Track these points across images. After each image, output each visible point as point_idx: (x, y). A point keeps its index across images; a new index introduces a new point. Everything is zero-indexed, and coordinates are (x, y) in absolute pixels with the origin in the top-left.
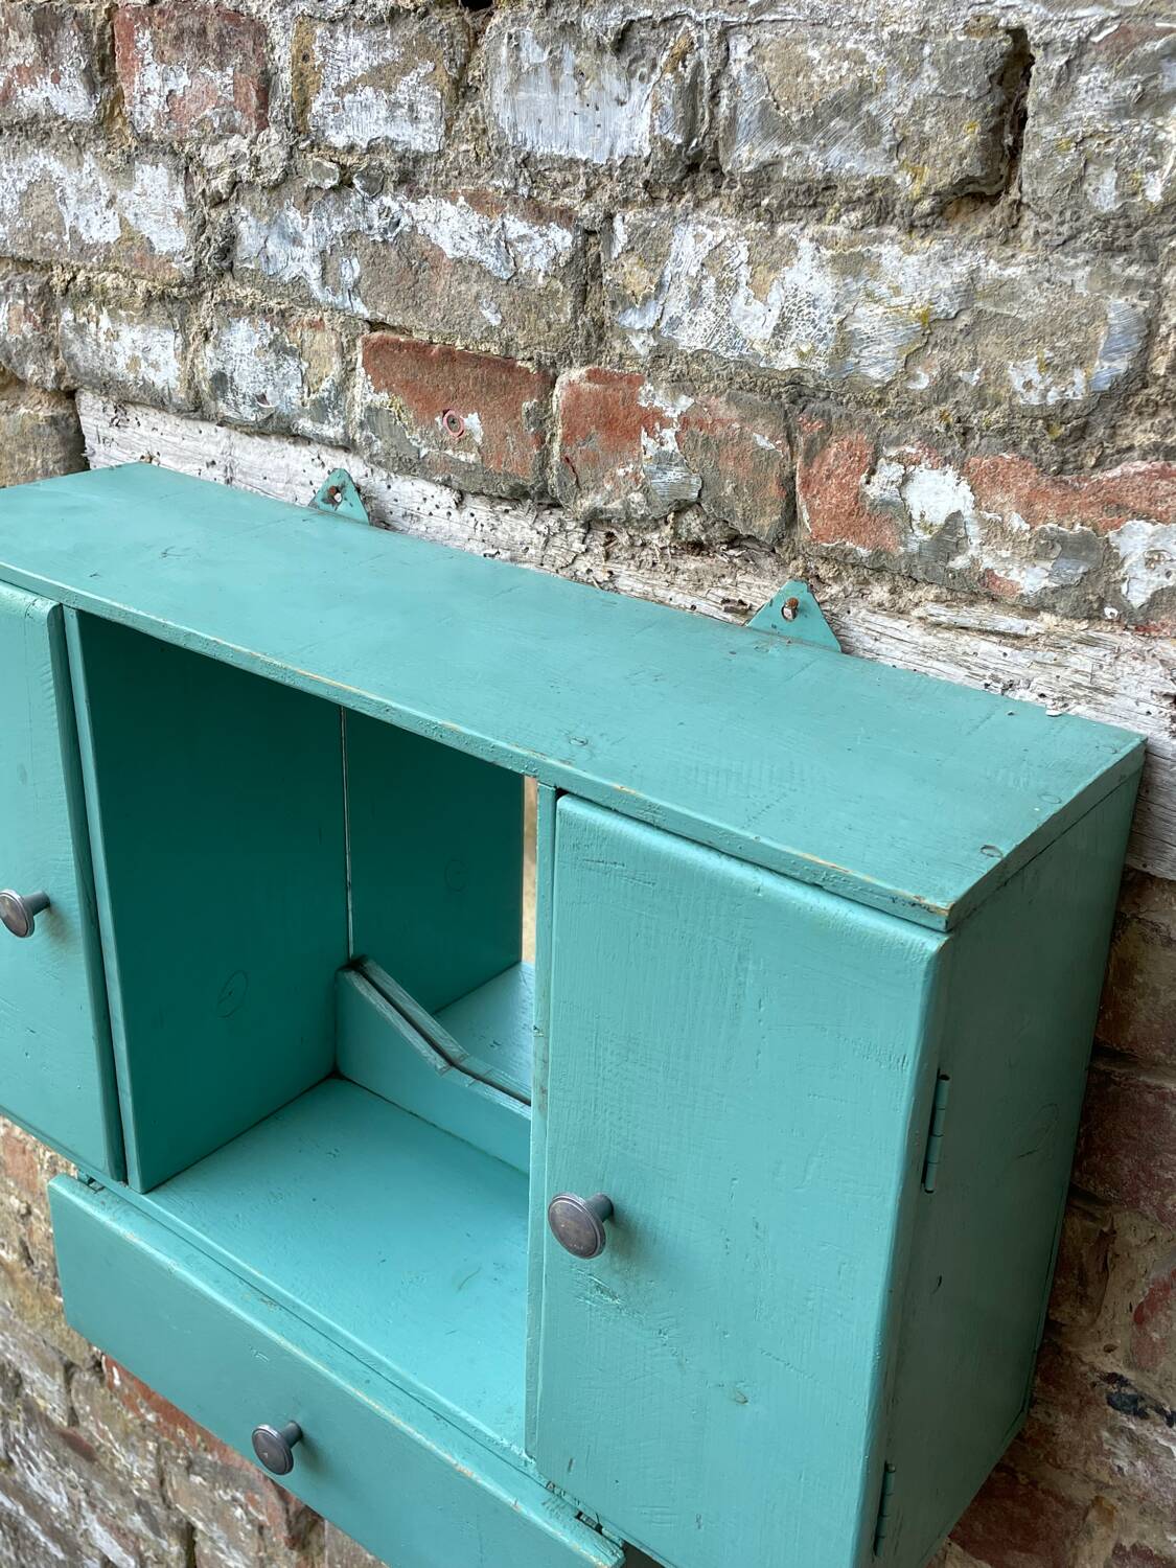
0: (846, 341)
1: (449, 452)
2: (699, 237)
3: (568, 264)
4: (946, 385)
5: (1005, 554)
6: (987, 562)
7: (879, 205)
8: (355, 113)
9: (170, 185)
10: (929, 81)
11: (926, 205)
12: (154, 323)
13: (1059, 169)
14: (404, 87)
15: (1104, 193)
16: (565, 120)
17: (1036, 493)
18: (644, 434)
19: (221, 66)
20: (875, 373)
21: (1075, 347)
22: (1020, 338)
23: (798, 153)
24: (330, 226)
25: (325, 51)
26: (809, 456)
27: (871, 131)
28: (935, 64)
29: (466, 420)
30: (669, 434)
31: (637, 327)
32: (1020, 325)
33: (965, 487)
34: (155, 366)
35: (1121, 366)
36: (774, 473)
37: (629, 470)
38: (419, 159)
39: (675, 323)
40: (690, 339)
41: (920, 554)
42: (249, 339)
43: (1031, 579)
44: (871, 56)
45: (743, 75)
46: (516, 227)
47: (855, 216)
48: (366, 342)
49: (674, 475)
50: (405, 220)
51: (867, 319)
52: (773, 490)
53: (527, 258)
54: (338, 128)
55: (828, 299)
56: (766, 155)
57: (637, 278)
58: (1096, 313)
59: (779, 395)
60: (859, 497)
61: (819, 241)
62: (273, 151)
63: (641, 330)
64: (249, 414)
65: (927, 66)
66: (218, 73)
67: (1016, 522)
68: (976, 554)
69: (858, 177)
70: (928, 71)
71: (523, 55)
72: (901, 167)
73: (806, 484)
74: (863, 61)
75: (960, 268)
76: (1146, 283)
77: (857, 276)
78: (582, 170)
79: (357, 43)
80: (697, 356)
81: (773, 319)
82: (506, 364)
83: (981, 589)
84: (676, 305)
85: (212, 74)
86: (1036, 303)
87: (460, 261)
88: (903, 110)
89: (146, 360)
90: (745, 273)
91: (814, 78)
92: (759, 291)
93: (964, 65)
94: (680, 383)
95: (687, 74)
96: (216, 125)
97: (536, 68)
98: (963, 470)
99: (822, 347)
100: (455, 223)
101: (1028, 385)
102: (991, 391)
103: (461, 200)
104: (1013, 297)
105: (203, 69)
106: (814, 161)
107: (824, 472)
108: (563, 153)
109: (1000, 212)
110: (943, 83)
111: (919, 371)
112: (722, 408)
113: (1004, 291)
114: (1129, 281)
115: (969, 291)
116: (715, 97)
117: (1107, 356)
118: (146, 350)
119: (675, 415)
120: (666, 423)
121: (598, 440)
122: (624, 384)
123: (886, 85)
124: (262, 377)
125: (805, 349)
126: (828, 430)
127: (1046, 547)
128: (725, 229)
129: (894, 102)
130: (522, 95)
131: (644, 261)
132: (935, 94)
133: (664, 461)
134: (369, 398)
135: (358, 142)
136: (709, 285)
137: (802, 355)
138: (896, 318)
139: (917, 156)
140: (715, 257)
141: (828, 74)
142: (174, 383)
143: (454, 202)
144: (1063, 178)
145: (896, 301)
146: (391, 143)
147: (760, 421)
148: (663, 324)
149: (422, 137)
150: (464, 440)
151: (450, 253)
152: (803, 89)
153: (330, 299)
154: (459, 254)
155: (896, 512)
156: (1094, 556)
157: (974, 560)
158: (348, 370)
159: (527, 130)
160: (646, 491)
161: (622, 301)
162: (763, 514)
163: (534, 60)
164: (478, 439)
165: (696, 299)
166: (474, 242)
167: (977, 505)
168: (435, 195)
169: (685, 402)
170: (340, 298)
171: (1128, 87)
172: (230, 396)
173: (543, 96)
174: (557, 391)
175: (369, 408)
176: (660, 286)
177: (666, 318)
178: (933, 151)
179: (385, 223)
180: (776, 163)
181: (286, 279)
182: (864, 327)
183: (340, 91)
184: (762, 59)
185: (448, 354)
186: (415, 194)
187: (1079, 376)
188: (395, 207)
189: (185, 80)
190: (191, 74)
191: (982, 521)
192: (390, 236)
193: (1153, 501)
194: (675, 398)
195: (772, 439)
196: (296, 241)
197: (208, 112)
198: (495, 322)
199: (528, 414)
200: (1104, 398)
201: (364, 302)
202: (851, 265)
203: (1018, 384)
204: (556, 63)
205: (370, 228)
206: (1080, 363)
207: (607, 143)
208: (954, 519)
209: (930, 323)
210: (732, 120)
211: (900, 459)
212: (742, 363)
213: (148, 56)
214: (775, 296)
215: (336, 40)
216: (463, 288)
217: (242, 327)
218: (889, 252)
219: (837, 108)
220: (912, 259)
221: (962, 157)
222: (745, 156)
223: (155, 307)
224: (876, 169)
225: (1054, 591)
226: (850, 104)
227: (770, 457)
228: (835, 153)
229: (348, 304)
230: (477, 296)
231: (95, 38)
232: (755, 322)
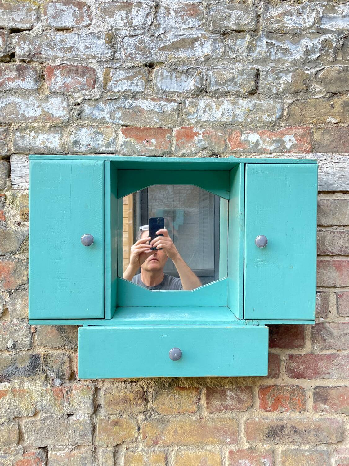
0: (235, 115)
1: (147, 148)
2: (204, 102)
3: (176, 108)
4: (253, 120)
5: (266, 145)
6: (264, 147)
7: (238, 95)
8: (121, 85)
9: (62, 102)
10: (245, 76)
11: (246, 94)
12: (51, 133)
13: (267, 87)
14: (134, 80)
15: (274, 90)
16: (173, 85)
17: (270, 134)
18: (195, 136)
19: (83, 77)
20: (240, 120)
21: (273, 112)
22: (264, 112)
23: (223, 87)
24: (113, 106)
25: (113, 74)
26: (229, 135)
27: (236, 84)
28: (246, 74)
29: (151, 141)
30: (200, 136)
31: (192, 118)
32: (264, 110)
33: (258, 135)
34: (51, 143)
35: (280, 114)
36: (223, 139)
37: (192, 144)
38: (137, 93)
39: (200, 116)
40: (204, 119)
41: (252, 148)
42: (87, 132)
43: (271, 148)
44: (235, 73)
45: (211, 76)
46: (163, 103)
47: (234, 96)
48: (122, 129)
49: (202, 143)
50: (134, 104)
51: (238, 112)
52: (223, 142)
53: (166, 108)
54: (115, 88)
55: (231, 109)
56: (217, 88)
57: (192, 110)
58: (275, 107)
59: (222, 126)
60: (240, 140)
61: (228, 100)
62: (95, 93)
63: (193, 119)
64: (84, 149)
65: (244, 74)
66: (81, 78)
67: (268, 139)
68: (262, 146)
69: (234, 91)
70: (245, 74)
71: (164, 74)
72: (241, 89)
73: (229, 140)
74: (233, 74)
75: (253, 102)
76: (281, 102)
77: (236, 105)
78: (176, 93)
79: (122, 72)
80: (206, 121)
81: (221, 113)
82: (161, 128)
83: (264, 152)
84: (200, 113)
85: (79, 79)
86: (265, 107)
87: (149, 111)
88: (241, 80)
89: (48, 141)
90: (215, 107)
91: (225, 76)
92: (218, 109)
93: (251, 74)
94: (202, 127)
95: (201, 76)
96: (79, 88)
97: (167, 76)
98: (257, 133)
99: (230, 117)
100: (147, 104)
101: (266, 118)
102: (260, 120)
103: (149, 99)
104: (262, 106)
105: (76, 77)
106: (226, 89)
107: (232, 138)
108: (173, 90)
109: (257, 95)
110: (247, 76)
111: (248, 119)
112: (211, 130)
113: (260, 105)
114: (279, 102)
115: (255, 106)
116: (206, 80)
117: (277, 113)
118: (48, 139)
119: (201, 133)
120: (200, 134)
121: (184, 140)
122: (190, 129)
123: (238, 77)
124: (90, 140)
125: (227, 118)
126: (232, 131)
127: (273, 142)
128: (209, 100)
129: (239, 79)
130: (163, 81)
131: (193, 107)
132: (246, 78)
133: (200, 141)
134: (124, 140)
135: (121, 90)
136: (207, 109)
137: (227, 119)
138: (244, 111)
139: (244, 87)
140: (208, 105)
141: (227, 75)
142: (57, 146)
143: (147, 100)
144: (268, 88)
145: (242, 108)
146: (130, 90)
147: (219, 131)
148: (198, 117)
149: (139, 89)
150: (150, 144)
151: (146, 109)
152: (223, 78)
153: (112, 121)
154: (148, 109)
155: (247, 141)
156: (281, 142)
157: (262, 147)
158: (117, 135)
159: (164, 87)
160: (196, 147)
161: (188, 114)
162: (221, 147)
163: (167, 75)
164: (155, 144)
165: (205, 112)
166: (153, 107)
167: (261, 138)
168: (141, 99)
169: (203, 130)
170: (115, 121)
171: (275, 76)
172: (78, 146)
173: (168, 81)
174: (174, 132)
175: (124, 142)
176: (197, 110)
177: (198, 116)
178: (246, 86)
179: (129, 105)
180: (218, 89)
181: (99, 118)
182: (238, 113)
183: (117, 81)
184: (215, 74)
185: (146, 129)
186: (137, 100)
187: (274, 116)
188: (132, 102)
189: (70, 79)
190: (72, 78)
191: (262, 140)
192: (130, 107)
193: (288, 133)
194: (201, 129)
195: (222, 134)
196: (102, 110)
197: (77, 86)
198: (158, 121)
199: (167, 137)
200: (278, 119)
201: (122, 121)
202: (234, 103)
203: (265, 118)
204: (172, 75)
205: (125, 106)
206: (274, 114)
207: (183, 88)
208: (258, 141)
209: (249, 111)
210: (210, 83)
211: (246, 133)
212: (215, 121)
213: (58, 75)
214: (221, 110)
215: (117, 72)
216: (149, 115)
217: (84, 130)
218: (241, 101)
219: (229, 80)
220: (244, 102)
221: (252, 86)
222: (212, 88)
223: (52, 129)
224: (237, 89)
225: (276, 149)
226: (232, 80)
227: (222, 136)
228: (229, 87)
229: (117, 122)
230: (153, 117)
231: (38, 72)
232: (217, 114)
